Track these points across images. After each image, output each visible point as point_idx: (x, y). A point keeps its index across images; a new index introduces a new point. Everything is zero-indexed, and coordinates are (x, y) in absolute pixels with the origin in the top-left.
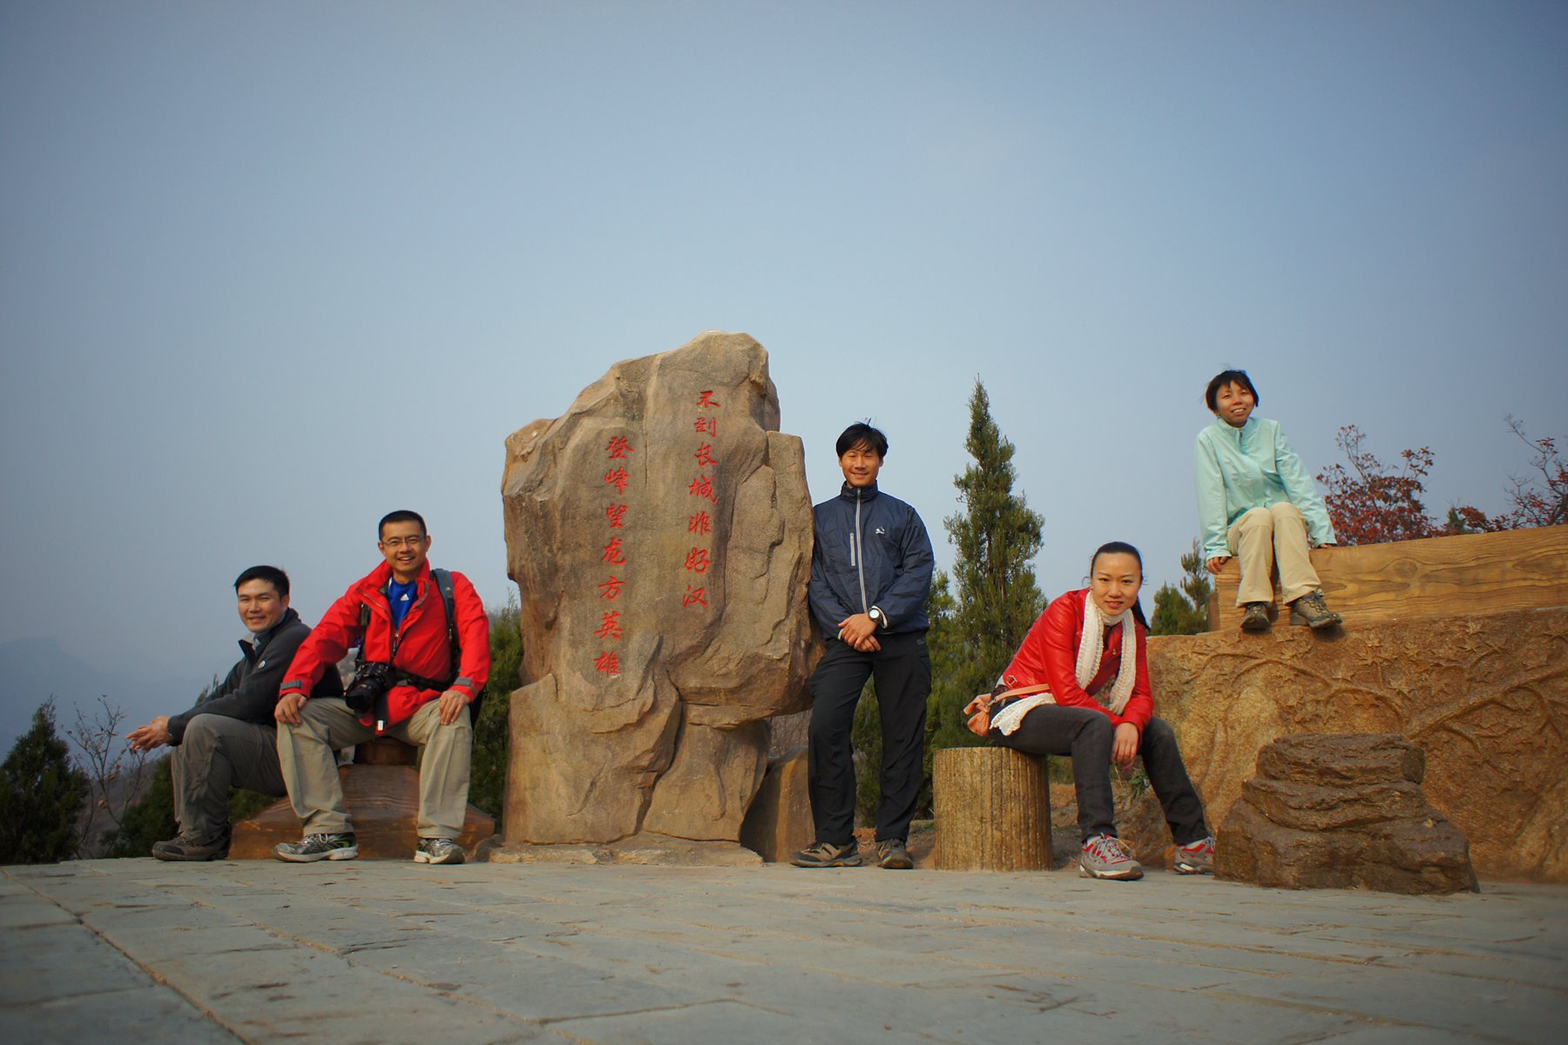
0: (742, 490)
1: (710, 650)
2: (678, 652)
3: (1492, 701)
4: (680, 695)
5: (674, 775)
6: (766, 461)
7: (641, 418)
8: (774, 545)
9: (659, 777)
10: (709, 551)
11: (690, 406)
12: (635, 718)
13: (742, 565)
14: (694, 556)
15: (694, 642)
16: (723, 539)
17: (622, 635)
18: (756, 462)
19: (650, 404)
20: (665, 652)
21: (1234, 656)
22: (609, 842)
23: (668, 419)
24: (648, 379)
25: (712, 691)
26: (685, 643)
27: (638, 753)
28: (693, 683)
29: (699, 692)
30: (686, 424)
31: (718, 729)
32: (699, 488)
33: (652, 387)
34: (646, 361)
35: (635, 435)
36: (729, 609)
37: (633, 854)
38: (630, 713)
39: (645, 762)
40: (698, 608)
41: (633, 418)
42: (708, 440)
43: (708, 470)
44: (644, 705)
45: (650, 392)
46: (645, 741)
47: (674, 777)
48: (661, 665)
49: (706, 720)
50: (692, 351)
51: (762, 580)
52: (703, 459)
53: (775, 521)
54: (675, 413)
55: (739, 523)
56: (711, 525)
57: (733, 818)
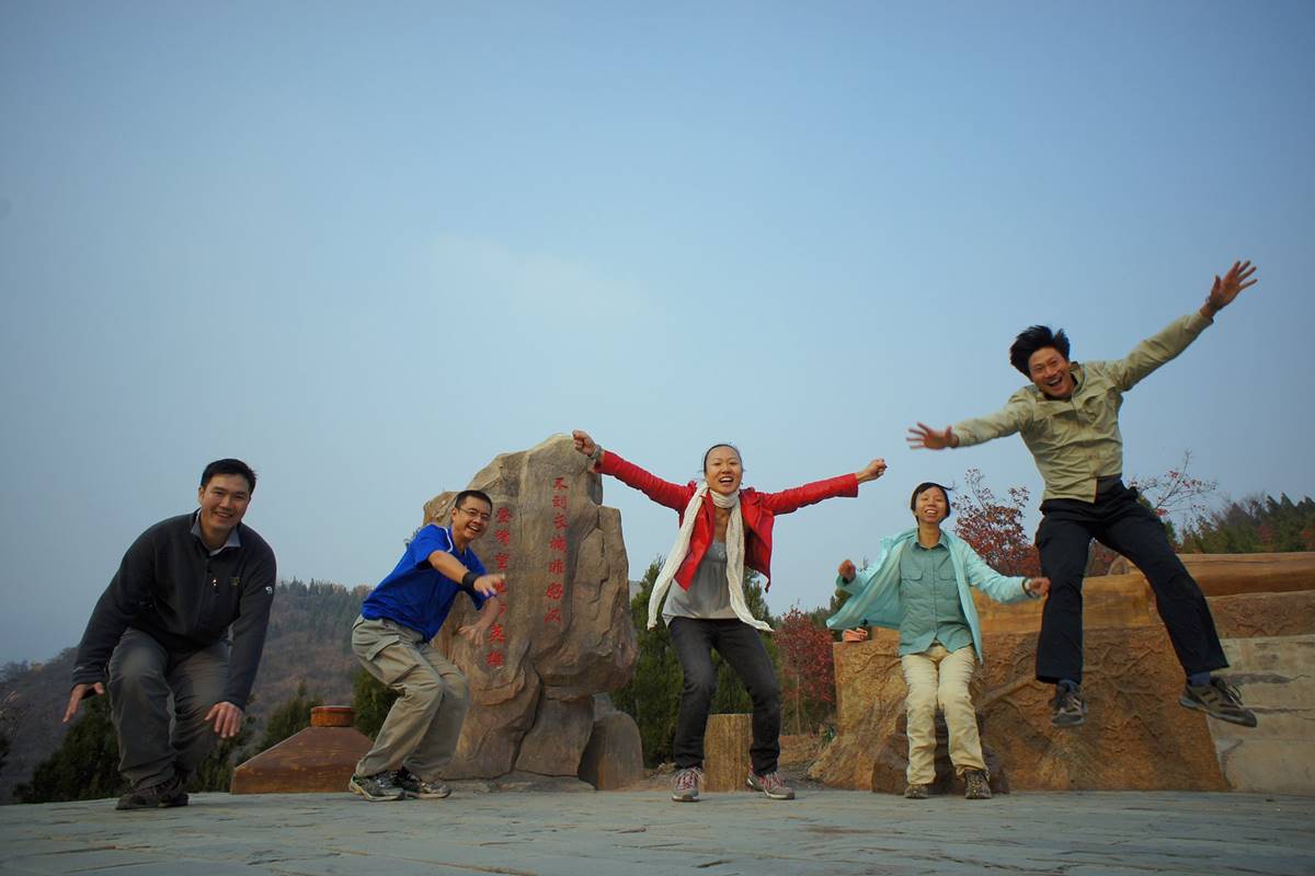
0: (583, 544)
1: (561, 651)
2: (540, 651)
3: (1027, 685)
4: (541, 680)
5: (536, 733)
6: (598, 526)
7: (517, 495)
8: (602, 582)
9: (526, 734)
10: (562, 585)
11: (549, 488)
12: (512, 695)
13: (582, 593)
14: (552, 589)
15: (552, 645)
16: (571, 578)
17: (505, 641)
18: (591, 527)
19: (523, 486)
20: (533, 651)
21: (886, 656)
22: (495, 778)
23: (536, 496)
24: (520, 469)
25: (562, 677)
26: (546, 646)
27: (513, 718)
28: (549, 671)
29: (553, 677)
30: (547, 500)
31: (567, 702)
32: (557, 543)
33: (524, 473)
34: (519, 456)
35: (514, 507)
36: (574, 623)
37: (512, 785)
38: (510, 691)
39: (517, 724)
40: (554, 622)
41: (512, 495)
42: (562, 512)
43: (562, 532)
44: (519, 686)
45: (523, 476)
46: (519, 710)
47: (536, 734)
48: (529, 660)
49: (557, 696)
50: (550, 450)
51: (596, 604)
52: (558, 524)
53: (604, 566)
54: (540, 493)
55: (581, 566)
56: (563, 569)
57: (574, 761)
